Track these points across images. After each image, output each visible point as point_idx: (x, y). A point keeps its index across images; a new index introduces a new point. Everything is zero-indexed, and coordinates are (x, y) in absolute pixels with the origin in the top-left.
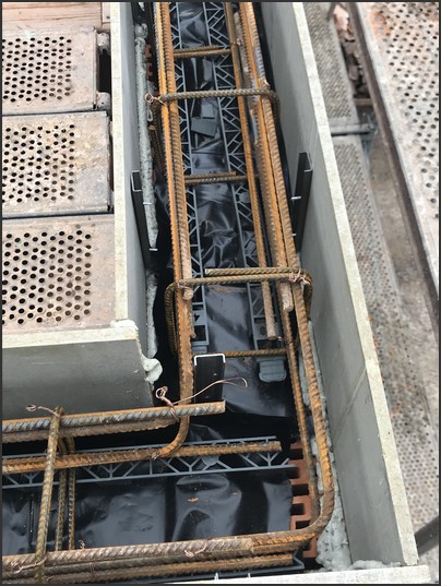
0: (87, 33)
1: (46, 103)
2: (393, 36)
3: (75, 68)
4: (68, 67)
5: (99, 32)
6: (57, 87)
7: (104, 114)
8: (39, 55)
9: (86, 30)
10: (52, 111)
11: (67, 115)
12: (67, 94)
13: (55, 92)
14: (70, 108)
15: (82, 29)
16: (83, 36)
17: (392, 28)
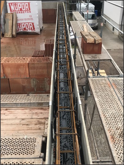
0: (40, 137)
1: (28, 156)
2: (116, 143)
3: (36, 146)
4: (34, 146)
5: (43, 137)
6: (31, 151)
7: (42, 159)
8: (28, 142)
9: (40, 136)
10: (29, 158)
11: (32, 159)
12: (33, 153)
13: (30, 153)
14: (34, 157)
15: (39, 136)
16: (39, 138)
17: (116, 141)
